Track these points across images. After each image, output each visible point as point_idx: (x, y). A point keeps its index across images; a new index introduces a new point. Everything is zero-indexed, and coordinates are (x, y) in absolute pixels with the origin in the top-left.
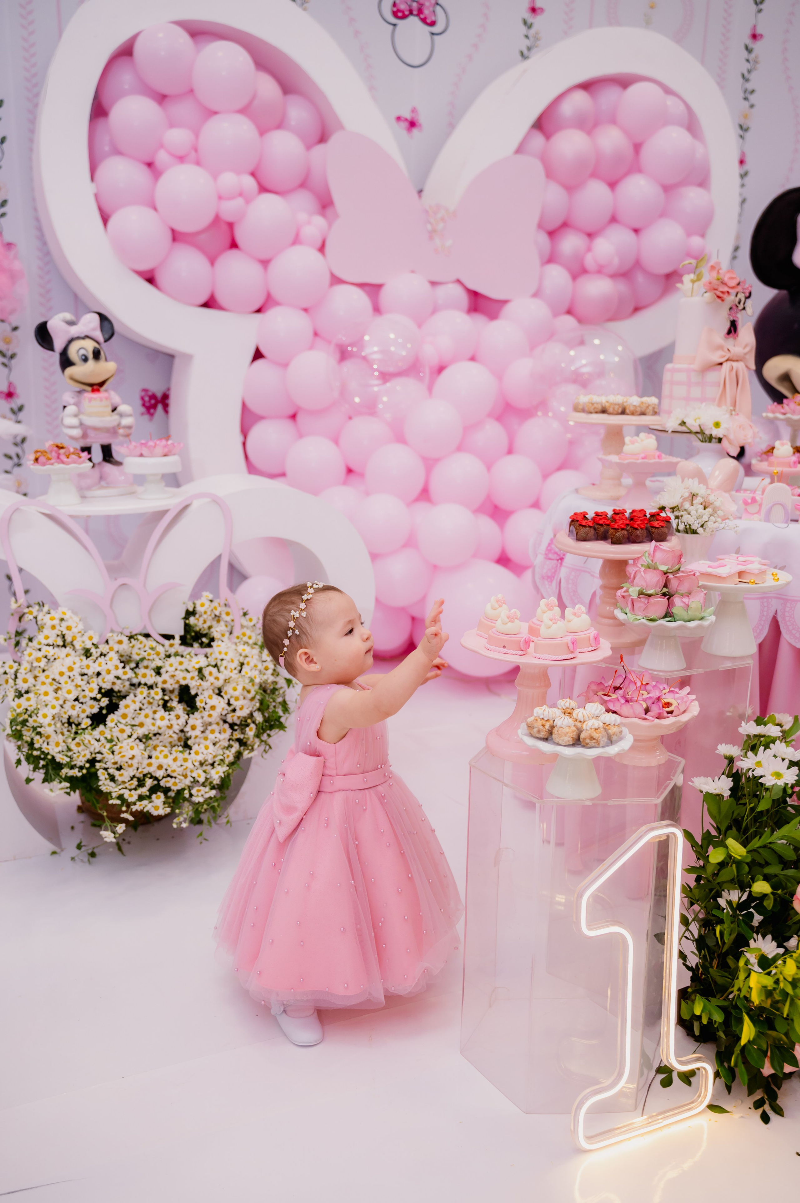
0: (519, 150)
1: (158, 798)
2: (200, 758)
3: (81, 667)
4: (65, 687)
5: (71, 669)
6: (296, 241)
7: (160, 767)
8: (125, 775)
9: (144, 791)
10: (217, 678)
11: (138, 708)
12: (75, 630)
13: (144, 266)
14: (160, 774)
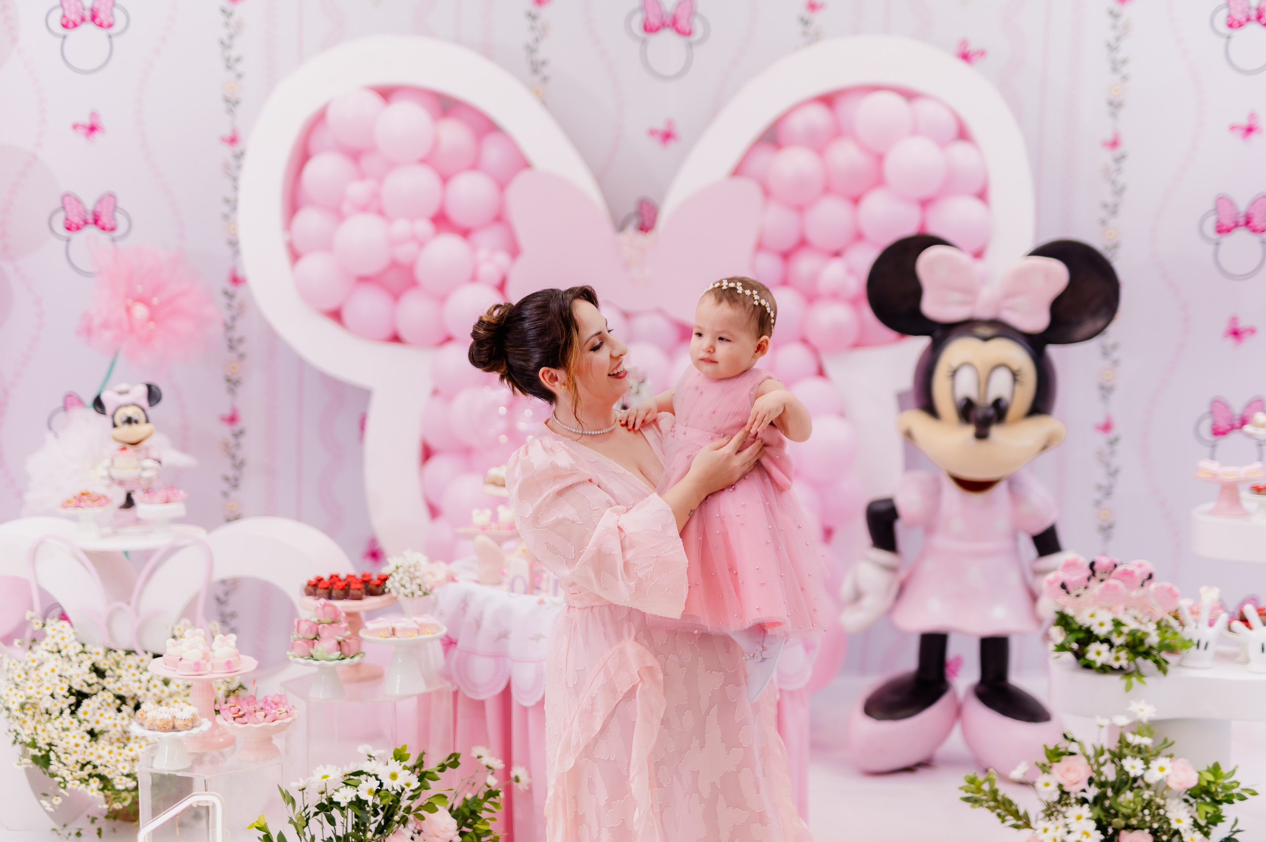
0: (738, 171)
1: (95, 782)
2: (132, 754)
3: (62, 670)
4: (46, 684)
5: (53, 671)
6: (474, 278)
7: (100, 757)
8: (70, 760)
9: (84, 774)
10: (163, 692)
11: (96, 708)
12: (67, 640)
13: (331, 305)
14: (97, 763)
